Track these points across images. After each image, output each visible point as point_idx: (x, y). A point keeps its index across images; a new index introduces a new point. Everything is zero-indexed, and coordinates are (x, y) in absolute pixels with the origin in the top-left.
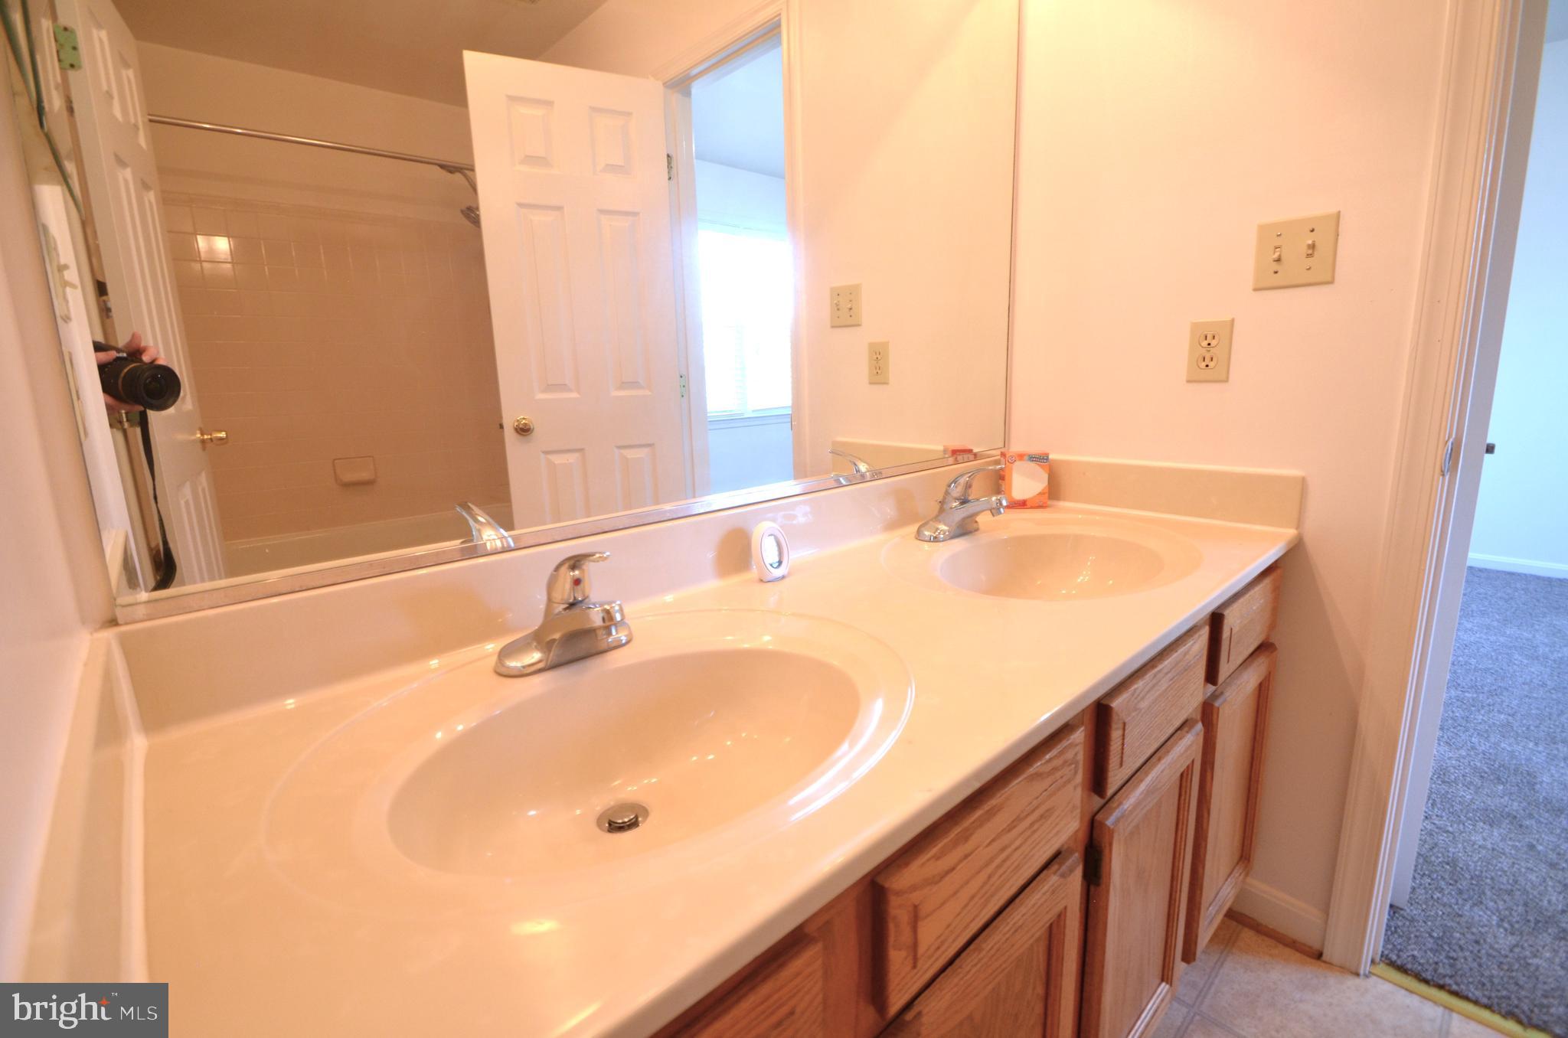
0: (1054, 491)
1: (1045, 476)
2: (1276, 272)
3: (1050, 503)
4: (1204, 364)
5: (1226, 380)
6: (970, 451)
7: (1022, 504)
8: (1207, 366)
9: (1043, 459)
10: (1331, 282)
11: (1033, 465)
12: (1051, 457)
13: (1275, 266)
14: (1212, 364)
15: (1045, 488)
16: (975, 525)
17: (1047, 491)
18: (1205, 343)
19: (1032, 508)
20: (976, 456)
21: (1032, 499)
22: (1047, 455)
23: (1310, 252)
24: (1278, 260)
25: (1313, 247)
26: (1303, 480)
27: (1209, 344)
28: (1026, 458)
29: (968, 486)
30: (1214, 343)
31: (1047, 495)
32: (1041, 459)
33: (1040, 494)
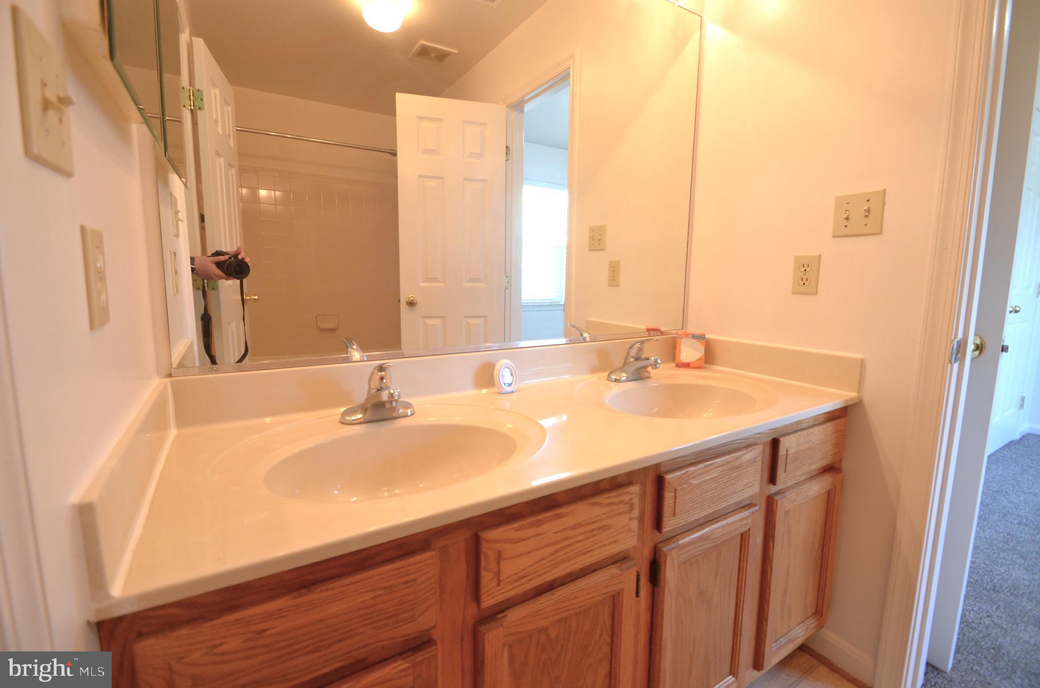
0: (709, 357)
1: (703, 349)
2: (846, 226)
3: (707, 366)
4: (802, 283)
5: (816, 293)
6: (658, 330)
7: (687, 365)
8: (804, 284)
9: (702, 337)
10: (880, 233)
11: (694, 341)
12: (707, 336)
13: (845, 222)
14: (807, 283)
15: (702, 356)
16: (647, 374)
17: (704, 358)
18: (803, 270)
19: (693, 368)
20: (662, 333)
21: (694, 362)
22: (704, 335)
23: (867, 214)
24: (847, 218)
25: (868, 211)
26: (862, 361)
27: (805, 270)
28: (691, 336)
29: (640, 350)
30: (808, 270)
31: (703, 360)
32: (700, 337)
33: (700, 359)
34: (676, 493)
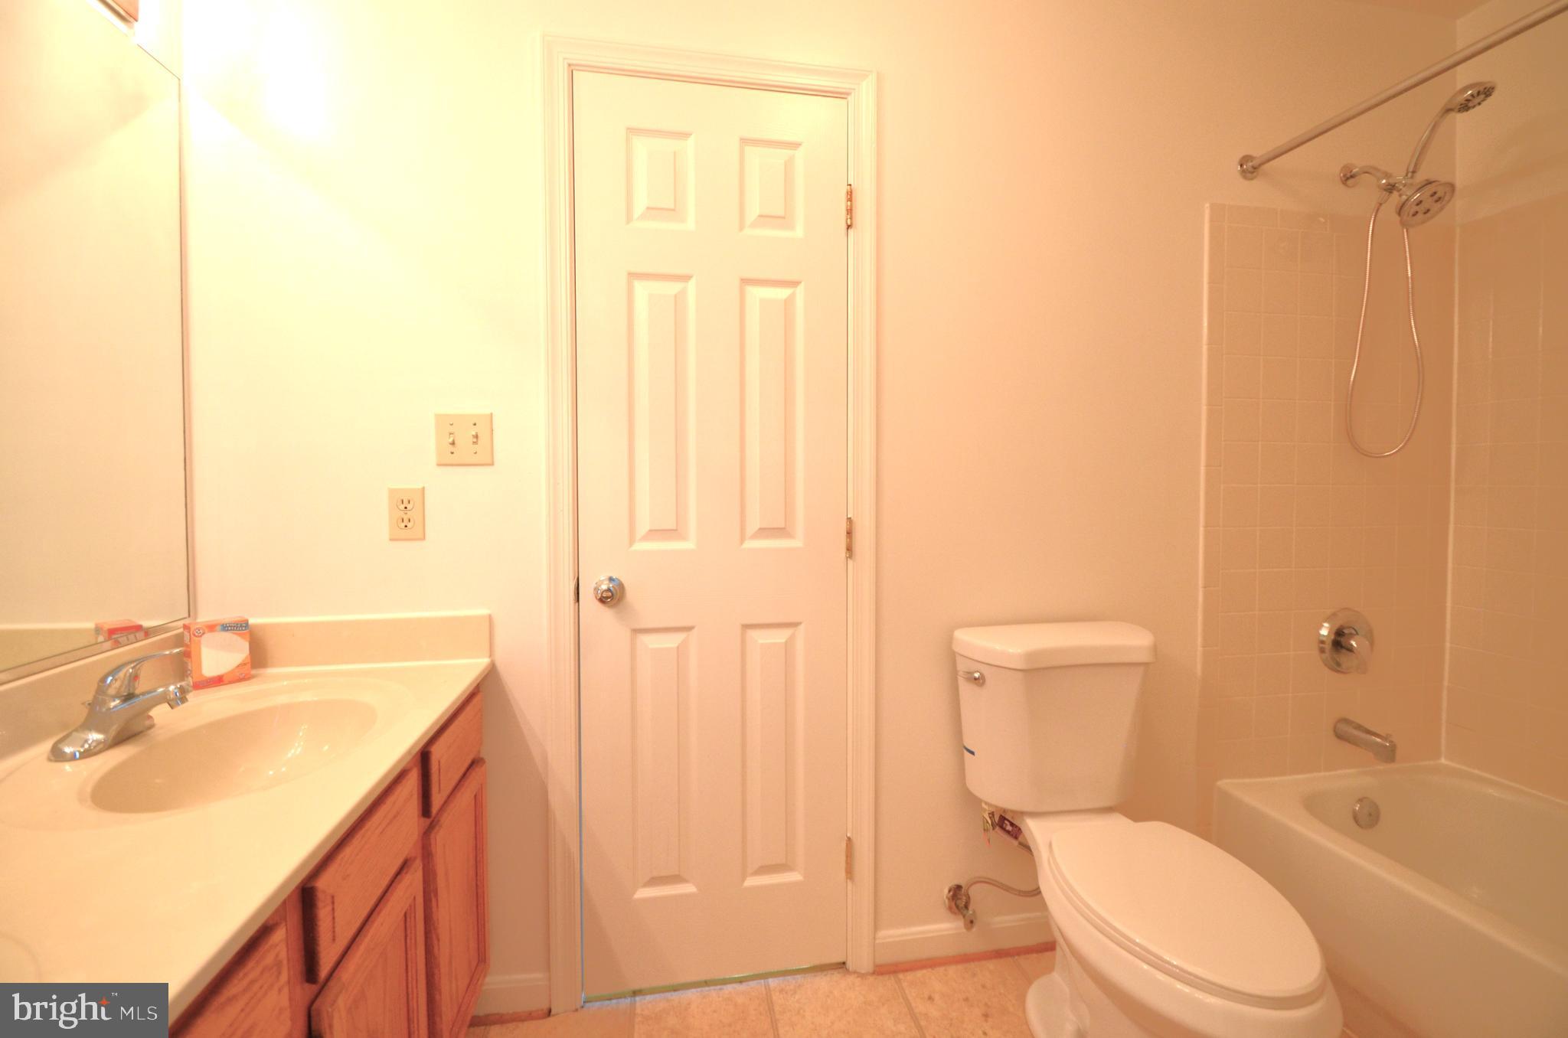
0: (259, 656)
1: (246, 645)
2: (452, 453)
3: (254, 672)
4: (403, 525)
5: (424, 538)
6: (139, 628)
7: (218, 681)
8: (406, 526)
9: (241, 626)
10: (492, 464)
11: (228, 635)
12: (252, 621)
13: (451, 449)
14: (409, 525)
15: (247, 658)
16: (147, 723)
17: (249, 661)
18: (402, 507)
19: (231, 682)
20: (148, 633)
21: (232, 672)
22: (246, 622)
23: (475, 440)
24: (453, 443)
25: (476, 436)
26: (490, 618)
27: (406, 508)
28: (219, 628)
29: (135, 677)
30: (409, 507)
31: (249, 665)
32: (240, 627)
33: (242, 665)
34: (333, 903)
